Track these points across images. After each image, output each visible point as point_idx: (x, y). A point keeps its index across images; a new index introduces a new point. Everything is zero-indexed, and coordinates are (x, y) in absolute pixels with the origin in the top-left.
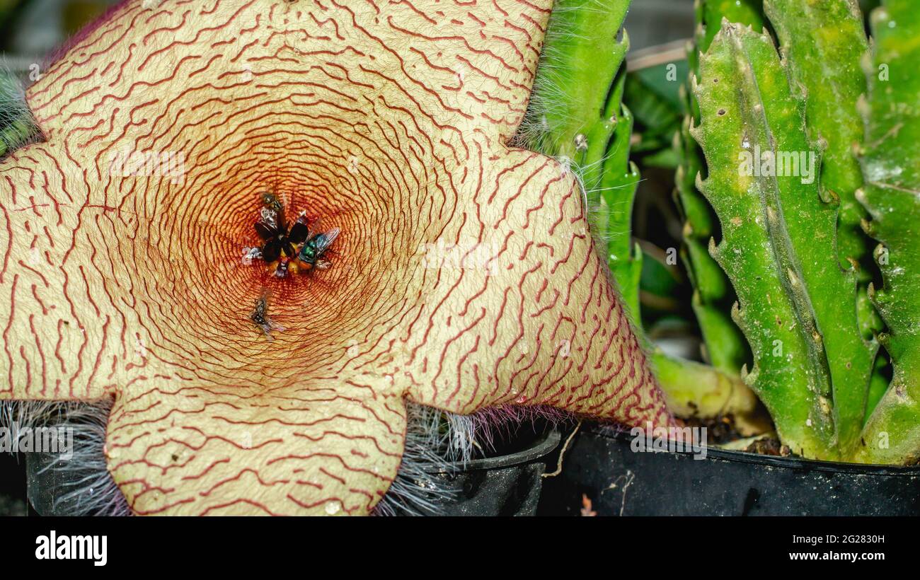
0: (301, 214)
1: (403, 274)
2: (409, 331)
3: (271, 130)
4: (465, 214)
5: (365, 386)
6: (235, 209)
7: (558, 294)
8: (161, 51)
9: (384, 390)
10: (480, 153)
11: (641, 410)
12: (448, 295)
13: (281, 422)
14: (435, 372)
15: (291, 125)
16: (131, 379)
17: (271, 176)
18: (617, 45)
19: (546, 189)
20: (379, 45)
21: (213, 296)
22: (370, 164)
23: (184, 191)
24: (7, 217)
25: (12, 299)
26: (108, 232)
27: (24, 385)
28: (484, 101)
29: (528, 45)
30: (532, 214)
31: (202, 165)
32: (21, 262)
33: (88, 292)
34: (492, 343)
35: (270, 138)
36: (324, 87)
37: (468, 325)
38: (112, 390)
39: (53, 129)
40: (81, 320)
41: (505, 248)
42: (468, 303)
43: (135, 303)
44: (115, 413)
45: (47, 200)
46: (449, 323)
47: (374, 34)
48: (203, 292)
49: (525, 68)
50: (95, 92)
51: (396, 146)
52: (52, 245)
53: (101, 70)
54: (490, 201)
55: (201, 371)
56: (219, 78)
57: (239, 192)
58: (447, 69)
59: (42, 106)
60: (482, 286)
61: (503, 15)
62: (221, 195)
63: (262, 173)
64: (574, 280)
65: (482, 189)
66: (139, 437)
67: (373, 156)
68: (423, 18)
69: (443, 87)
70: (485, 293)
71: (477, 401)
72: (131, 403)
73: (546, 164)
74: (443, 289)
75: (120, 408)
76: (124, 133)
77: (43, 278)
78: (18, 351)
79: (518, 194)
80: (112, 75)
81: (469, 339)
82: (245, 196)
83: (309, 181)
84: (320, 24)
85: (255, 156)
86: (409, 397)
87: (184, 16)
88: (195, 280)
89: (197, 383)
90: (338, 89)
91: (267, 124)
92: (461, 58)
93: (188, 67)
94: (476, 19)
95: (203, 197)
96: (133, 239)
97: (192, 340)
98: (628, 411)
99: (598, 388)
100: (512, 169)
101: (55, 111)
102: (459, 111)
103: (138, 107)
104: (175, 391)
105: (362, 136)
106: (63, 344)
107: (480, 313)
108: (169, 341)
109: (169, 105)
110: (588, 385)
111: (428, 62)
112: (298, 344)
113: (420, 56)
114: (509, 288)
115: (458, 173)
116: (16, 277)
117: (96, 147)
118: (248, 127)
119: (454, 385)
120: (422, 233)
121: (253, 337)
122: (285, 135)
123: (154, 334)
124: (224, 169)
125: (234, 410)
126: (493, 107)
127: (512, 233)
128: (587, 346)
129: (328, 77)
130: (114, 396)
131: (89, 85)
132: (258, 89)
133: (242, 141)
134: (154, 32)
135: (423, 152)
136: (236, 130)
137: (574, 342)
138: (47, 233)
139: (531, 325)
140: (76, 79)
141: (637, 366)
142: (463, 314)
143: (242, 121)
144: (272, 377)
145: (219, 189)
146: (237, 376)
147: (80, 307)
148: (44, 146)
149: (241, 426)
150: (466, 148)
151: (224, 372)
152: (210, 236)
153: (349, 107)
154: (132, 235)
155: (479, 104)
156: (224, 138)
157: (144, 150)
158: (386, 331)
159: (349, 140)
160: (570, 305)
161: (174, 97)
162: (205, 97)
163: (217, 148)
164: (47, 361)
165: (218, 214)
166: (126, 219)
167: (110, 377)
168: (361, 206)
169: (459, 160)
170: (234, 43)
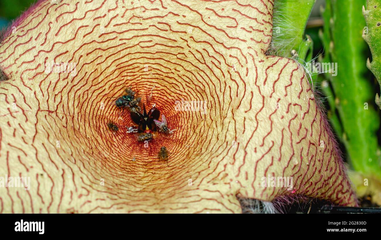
0: (153, 106)
1: (221, 129)
2: (234, 158)
3: (130, 63)
4: (252, 92)
5: (216, 191)
7: (307, 130)
8: (67, 24)
9: (227, 193)
10: (253, 59)
11: (343, 193)
12: (252, 136)
14: (252, 179)
15: (140, 59)
16: (82, 203)
19: (292, 75)
20: (188, 9)
21: (114, 155)
22: (189, 75)
23: (88, 100)
26: (53, 124)
28: (251, 32)
29: (269, 1)
30: (288, 88)
31: (95, 85)
32: (9, 144)
33: (49, 157)
34: (280, 160)
35: (131, 67)
36: (158, 36)
37: (266, 151)
38: (72, 210)
39: (12, 72)
40: (49, 173)
41: (278, 108)
42: (264, 139)
43: (75, 161)
45: (17, 109)
46: (256, 151)
47: (183, 4)
48: (108, 153)
49: (269, 13)
50: (34, 50)
51: (203, 62)
52: (25, 133)
53: (34, 37)
54: (265, 83)
55: (120, 195)
56: (100, 37)
58: (228, 17)
59: (4, 61)
60: (270, 129)
62: (107, 100)
63: (128, 86)
65: (259, 78)
67: (190, 70)
69: (228, 27)
70: (272, 133)
71: (276, 193)
74: (248, 133)
77: (24, 152)
78: (15, 194)
79: (279, 78)
80: (41, 39)
81: (268, 159)
83: (154, 88)
84: (152, 2)
85: (123, 78)
86: (239, 195)
87: (76, 5)
88: (103, 148)
89: (120, 201)
90: (166, 36)
91: (128, 60)
93: (82, 32)
95: (98, 102)
96: (66, 127)
98: (337, 195)
99: (326, 183)
100: (272, 66)
101: (12, 62)
102: (238, 38)
103: (58, 56)
104: (109, 206)
105: (182, 60)
106: (40, 187)
107: (271, 144)
108: (98, 180)
109: (74, 54)
110: (323, 180)
111: (217, 14)
112: (168, 175)
113: (212, 12)
114: (284, 129)
115: (243, 72)
116: (8, 152)
117: (39, 78)
118: (118, 62)
120: (228, 105)
122: (138, 65)
123: (90, 177)
124: (107, 87)
126: (256, 34)
127: (279, 99)
128: (322, 158)
129: (159, 30)
131: (29, 46)
132: (121, 41)
133: (115, 70)
134: (61, 15)
135: (220, 63)
136: (111, 65)
137: (317, 156)
138: (21, 127)
139: (297, 149)
140: (21, 44)
142: (262, 145)
143: (114, 59)
144: (160, 193)
145: (105, 98)
146: (140, 195)
147: (47, 166)
148: (9, 81)
150: (245, 58)
151: (132, 194)
153: (174, 46)
154: (65, 125)
155: (249, 33)
156: (105, 70)
157: (64, 79)
158: (220, 160)
159: (175, 64)
160: (313, 136)
161: (76, 49)
162: (93, 47)
163: (102, 75)
164: (33, 198)
165: (107, 111)
166: (61, 117)
167: (70, 203)
168: (187, 97)
169: (242, 64)
170: (105, 17)
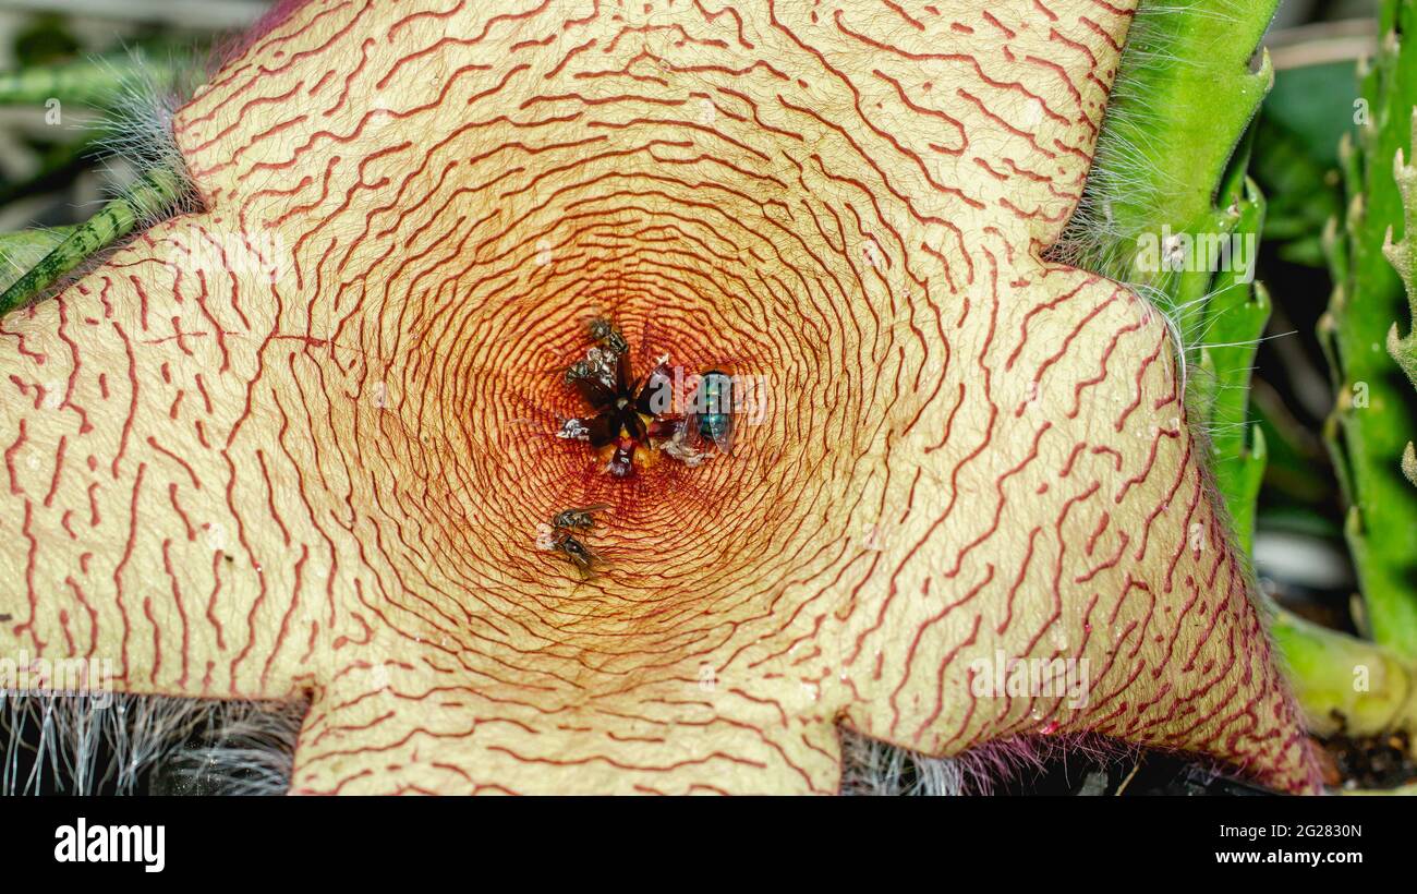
0: (661, 361)
1: (844, 489)
2: (852, 601)
3: (612, 204)
4: (962, 387)
5: (767, 701)
6: (540, 346)
7: (1126, 540)
8: (420, 54)
9: (804, 711)
10: (994, 274)
11: (1256, 739)
12: (926, 538)
13: (612, 763)
14: (896, 680)
15: (646, 198)
16: (342, 667)
17: (609, 288)
18: (1252, 77)
19: (1113, 346)
20: (817, 63)
21: (496, 507)
22: (789, 278)
23: (450, 310)
24: (129, 353)
25: (133, 509)
26: (311, 388)
27: (149, 667)
28: (1006, 177)
29: (1090, 76)
30: (1087, 392)
31: (484, 263)
32: (151, 440)
33: (270, 500)
34: (1002, 630)
35: (609, 219)
36: (712, 131)
37: (962, 595)
38: (307, 683)
39: (220, 189)
40: (255, 553)
41: (1034, 455)
42: (962, 554)
44: (311, 728)
45: (203, 324)
46: (926, 591)
47: (806, 43)
48: (478, 500)
49: (1084, 118)
50: (298, 126)
51: (839, 247)
52: (209, 409)
53: (308, 85)
54: (1010, 364)
55: (470, 655)
56: (522, 107)
57: (549, 315)
58: (940, 114)
59: (202, 147)
60: (990, 524)
61: (1047, 18)
62: (516, 319)
63: (592, 281)
64: (1155, 515)
65: (995, 342)
66: (353, 778)
67: (795, 264)
68: (899, 16)
69: (932, 146)
70: (995, 537)
71: (969, 736)
72: (339, 712)
73: (1113, 298)
74: (918, 525)
75: (322, 717)
76: (346, 205)
77: (190, 471)
78: (140, 606)
79: (1062, 353)
80: (330, 94)
81: (961, 622)
82: (560, 323)
83: (676, 301)
84: (710, 17)
85: (581, 250)
86: (847, 722)
88: (465, 478)
89: (463, 678)
90: (736, 137)
91: (604, 194)
92: (967, 96)
93: (467, 86)
94: (996, 22)
95: (484, 321)
96: (356, 399)
97: (456, 593)
98: (1233, 741)
99: (1185, 705)
100: (1052, 306)
101: (225, 157)
102: (959, 192)
103: (374, 156)
104: (420, 693)
105: (778, 225)
106: (221, 596)
107: (984, 574)
108: (413, 594)
109: (429, 153)
110: (1168, 700)
111: (905, 99)
112: (648, 607)
113: (890, 87)
114: (1038, 529)
115: (952, 307)
116: (142, 467)
117: (298, 226)
118: (571, 197)
119: (931, 706)
120: (881, 414)
121: (566, 589)
122: (636, 214)
123: (387, 584)
124: (524, 272)
125: (527, 735)
126: (1022, 190)
127: (1048, 426)
128: (1172, 633)
129: (720, 114)
130: (309, 694)
131: (285, 111)
132: (592, 129)
133: (559, 222)
134: (407, 19)
135: (889, 263)
136: (546, 203)
137: (1150, 627)
138: (201, 387)
139: (1075, 598)
140: (265, 100)
141: (1255, 663)
143: (561, 185)
144: (598, 670)
145: (514, 308)
146: (534, 666)
147: (256, 528)
148: (204, 220)
149: (538, 767)
150: (970, 263)
151: (512, 657)
152: (493, 394)
153: (757, 173)
154: (354, 392)
155: (996, 182)
156: (527, 215)
157: (382, 234)
158: (807, 598)
159: (752, 231)
160: (1146, 560)
161: (439, 138)
162: (496, 140)
163: (512, 232)
164: (192, 627)
165: (509, 354)
166: (344, 361)
167: (304, 659)
168: (770, 353)
169: (956, 284)
170: (552, 45)
